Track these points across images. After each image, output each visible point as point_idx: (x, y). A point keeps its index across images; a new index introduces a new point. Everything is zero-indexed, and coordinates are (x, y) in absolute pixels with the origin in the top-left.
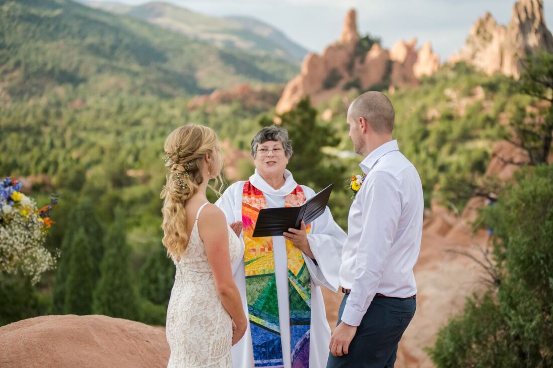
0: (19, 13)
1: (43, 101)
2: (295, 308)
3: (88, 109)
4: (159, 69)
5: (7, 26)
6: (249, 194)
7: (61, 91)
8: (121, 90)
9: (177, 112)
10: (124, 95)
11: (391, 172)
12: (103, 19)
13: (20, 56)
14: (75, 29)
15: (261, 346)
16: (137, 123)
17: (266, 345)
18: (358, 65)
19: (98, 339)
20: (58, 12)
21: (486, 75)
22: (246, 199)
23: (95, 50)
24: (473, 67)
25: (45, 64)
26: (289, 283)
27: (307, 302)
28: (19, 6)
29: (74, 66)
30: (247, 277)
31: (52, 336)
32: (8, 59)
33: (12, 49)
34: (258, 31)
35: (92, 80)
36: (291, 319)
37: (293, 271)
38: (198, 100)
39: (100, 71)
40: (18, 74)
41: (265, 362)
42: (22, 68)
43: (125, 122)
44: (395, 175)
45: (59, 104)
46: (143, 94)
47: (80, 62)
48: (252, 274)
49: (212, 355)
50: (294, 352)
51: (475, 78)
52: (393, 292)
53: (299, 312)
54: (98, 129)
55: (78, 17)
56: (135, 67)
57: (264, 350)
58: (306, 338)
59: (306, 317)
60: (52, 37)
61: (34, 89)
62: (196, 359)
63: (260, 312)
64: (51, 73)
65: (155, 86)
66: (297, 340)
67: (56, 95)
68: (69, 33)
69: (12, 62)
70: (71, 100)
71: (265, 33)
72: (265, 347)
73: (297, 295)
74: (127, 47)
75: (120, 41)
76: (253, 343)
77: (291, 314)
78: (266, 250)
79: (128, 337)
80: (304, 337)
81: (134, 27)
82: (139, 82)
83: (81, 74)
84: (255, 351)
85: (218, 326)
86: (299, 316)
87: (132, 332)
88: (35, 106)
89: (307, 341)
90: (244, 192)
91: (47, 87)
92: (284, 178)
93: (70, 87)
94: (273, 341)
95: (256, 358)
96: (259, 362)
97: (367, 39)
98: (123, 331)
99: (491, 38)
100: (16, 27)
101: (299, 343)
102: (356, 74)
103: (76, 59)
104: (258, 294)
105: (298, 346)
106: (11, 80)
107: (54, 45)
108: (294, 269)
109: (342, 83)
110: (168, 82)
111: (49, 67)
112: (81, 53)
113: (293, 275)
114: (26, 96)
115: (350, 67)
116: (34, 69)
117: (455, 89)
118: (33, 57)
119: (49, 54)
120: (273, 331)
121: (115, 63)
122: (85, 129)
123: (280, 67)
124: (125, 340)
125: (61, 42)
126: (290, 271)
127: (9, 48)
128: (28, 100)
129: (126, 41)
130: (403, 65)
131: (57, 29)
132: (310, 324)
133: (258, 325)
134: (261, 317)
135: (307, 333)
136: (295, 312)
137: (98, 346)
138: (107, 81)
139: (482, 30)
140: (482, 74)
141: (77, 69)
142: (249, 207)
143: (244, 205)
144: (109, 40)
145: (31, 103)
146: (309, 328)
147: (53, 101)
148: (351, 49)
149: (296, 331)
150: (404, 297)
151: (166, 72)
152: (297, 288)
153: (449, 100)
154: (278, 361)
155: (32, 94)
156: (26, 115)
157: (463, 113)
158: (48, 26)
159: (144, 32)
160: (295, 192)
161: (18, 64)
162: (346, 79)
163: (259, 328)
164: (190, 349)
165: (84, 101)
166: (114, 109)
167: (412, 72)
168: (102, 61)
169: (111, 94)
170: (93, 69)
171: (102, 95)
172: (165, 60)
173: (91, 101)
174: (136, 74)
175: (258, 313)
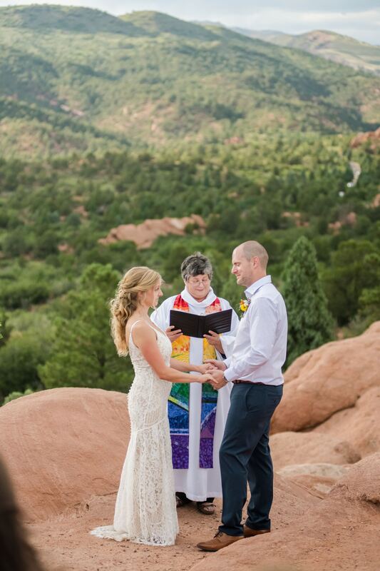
0: (175, 44)
1: (199, 138)
2: (207, 391)
3: (246, 146)
4: (321, 103)
5: (161, 58)
6: (179, 306)
7: (218, 127)
8: (281, 126)
9: (338, 149)
10: (284, 131)
11: (270, 298)
12: (262, 50)
13: (175, 91)
14: (233, 62)
15: (174, 419)
16: (296, 161)
17: (178, 418)
19: (88, 408)
20: (215, 43)
23: (254, 83)
25: (202, 99)
28: (174, 37)
29: (232, 100)
31: (51, 405)
32: (163, 94)
33: (167, 83)
35: (250, 115)
36: (202, 399)
38: (362, 137)
39: (258, 106)
40: (173, 109)
42: (178, 102)
43: (283, 161)
44: (272, 300)
45: (215, 141)
46: (304, 130)
47: (238, 96)
50: (203, 422)
52: (271, 381)
53: (209, 393)
54: (255, 168)
55: (236, 48)
56: (296, 101)
57: (176, 421)
59: (214, 397)
60: (209, 70)
61: (190, 125)
64: (207, 109)
65: (317, 122)
66: (206, 414)
67: (212, 132)
68: (227, 66)
69: (167, 96)
70: (228, 137)
74: (288, 80)
75: (280, 73)
77: (203, 395)
78: (185, 350)
80: (212, 412)
81: (295, 59)
82: (300, 117)
83: (239, 110)
85: (149, 403)
86: (209, 396)
88: (190, 143)
89: (213, 415)
90: (175, 304)
91: (204, 123)
92: (207, 294)
93: (227, 122)
94: (183, 416)
96: (172, 430)
100: (171, 60)
103: (233, 93)
105: (207, 418)
106: (165, 115)
107: (211, 78)
110: (331, 118)
111: (205, 102)
112: (239, 87)
114: (181, 133)
116: (189, 104)
118: (189, 91)
119: (205, 87)
120: (184, 409)
121: (274, 97)
122: (242, 167)
125: (218, 75)
127: (164, 82)
128: (183, 137)
129: (287, 73)
131: (214, 62)
132: (217, 402)
133: (174, 403)
135: (214, 409)
136: (206, 393)
137: (87, 413)
138: (267, 116)
141: (235, 104)
144: (269, 72)
145: (187, 139)
146: (216, 405)
147: (210, 137)
149: (206, 407)
150: (277, 385)
151: (329, 106)
154: (186, 430)
155: (188, 130)
156: (181, 153)
158: (205, 58)
159: (306, 64)
160: (213, 304)
161: (173, 99)
163: (174, 406)
165: (242, 137)
166: (272, 146)
168: (262, 95)
169: (270, 130)
170: (252, 103)
171: (261, 132)
172: (327, 94)
173: (249, 138)
174: (297, 109)
175: (175, 395)
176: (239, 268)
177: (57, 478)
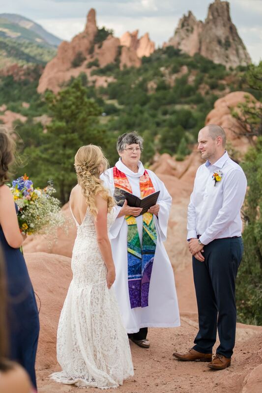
2: (146, 244)
6: (118, 177)
15: (132, 267)
17: (135, 266)
18: (97, 50)
19: (48, 268)
21: (188, 57)
22: (117, 180)
24: (180, 50)
26: (143, 229)
27: (154, 241)
30: (129, 225)
34: (23, 24)
37: (146, 222)
41: (133, 276)
48: (131, 224)
49: (101, 278)
50: (143, 270)
51: (181, 59)
53: (148, 246)
57: (133, 269)
58: (151, 262)
59: (152, 250)
62: (92, 280)
63: (134, 246)
66: (145, 263)
71: (28, 26)
72: (134, 268)
73: (148, 237)
76: (128, 265)
77: (143, 247)
79: (64, 266)
80: (149, 261)
84: (129, 270)
86: (148, 249)
87: (64, 263)
89: (151, 264)
90: (114, 176)
92: (138, 168)
94: (139, 264)
95: (129, 274)
96: (130, 276)
97: (103, 30)
98: (60, 262)
99: (192, 31)
101: (146, 265)
102: (96, 57)
104: (133, 235)
108: (147, 221)
109: (86, 63)
113: (146, 224)
115: (91, 51)
117: (167, 67)
120: (139, 258)
123: (40, 51)
124: (62, 267)
126: (144, 222)
130: (129, 49)
132: (154, 254)
133: (132, 254)
134: (134, 250)
135: (152, 259)
136: (145, 246)
137: (50, 272)
139: (185, 24)
140: (186, 56)
142: (119, 185)
143: (116, 184)
146: (153, 256)
148: (91, 38)
149: (145, 258)
152: (148, 232)
153: (162, 76)
154: (140, 275)
157: (173, 84)
160: (144, 174)
162: (89, 60)
163: (132, 256)
164: (88, 275)
167: (136, 54)
175: (133, 247)
176: (205, 145)
177: (53, 328)
